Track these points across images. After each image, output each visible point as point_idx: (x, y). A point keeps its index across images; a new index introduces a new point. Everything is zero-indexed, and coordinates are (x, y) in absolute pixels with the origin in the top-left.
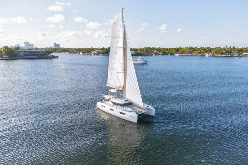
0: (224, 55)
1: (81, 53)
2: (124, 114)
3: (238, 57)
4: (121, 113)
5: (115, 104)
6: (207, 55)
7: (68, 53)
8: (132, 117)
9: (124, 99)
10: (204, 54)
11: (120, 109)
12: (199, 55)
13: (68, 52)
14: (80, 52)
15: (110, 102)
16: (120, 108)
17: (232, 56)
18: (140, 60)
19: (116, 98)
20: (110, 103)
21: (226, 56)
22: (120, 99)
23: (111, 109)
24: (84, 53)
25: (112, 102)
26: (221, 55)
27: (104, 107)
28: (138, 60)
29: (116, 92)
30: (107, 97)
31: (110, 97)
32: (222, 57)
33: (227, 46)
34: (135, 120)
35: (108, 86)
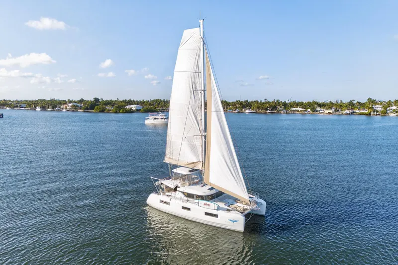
0: (268, 111)
1: (38, 109)
2: (217, 216)
3: (286, 113)
4: (207, 214)
5: (189, 196)
6: (247, 111)
7: (8, 109)
8: (234, 221)
9: (205, 185)
10: (242, 110)
11: (206, 206)
12: (236, 111)
13: (10, 107)
14: (35, 107)
15: (180, 193)
16: (205, 204)
17: (278, 112)
18: (162, 119)
19: (189, 185)
20: (178, 195)
21: (271, 113)
22: (198, 187)
23: (183, 208)
24: (44, 109)
25: (183, 193)
26: (264, 111)
27: (168, 203)
28: (158, 119)
29: (189, 173)
30: (170, 184)
31: (177, 183)
32: (266, 113)
33: (266, 100)
34: (240, 226)
35: (167, 162)
